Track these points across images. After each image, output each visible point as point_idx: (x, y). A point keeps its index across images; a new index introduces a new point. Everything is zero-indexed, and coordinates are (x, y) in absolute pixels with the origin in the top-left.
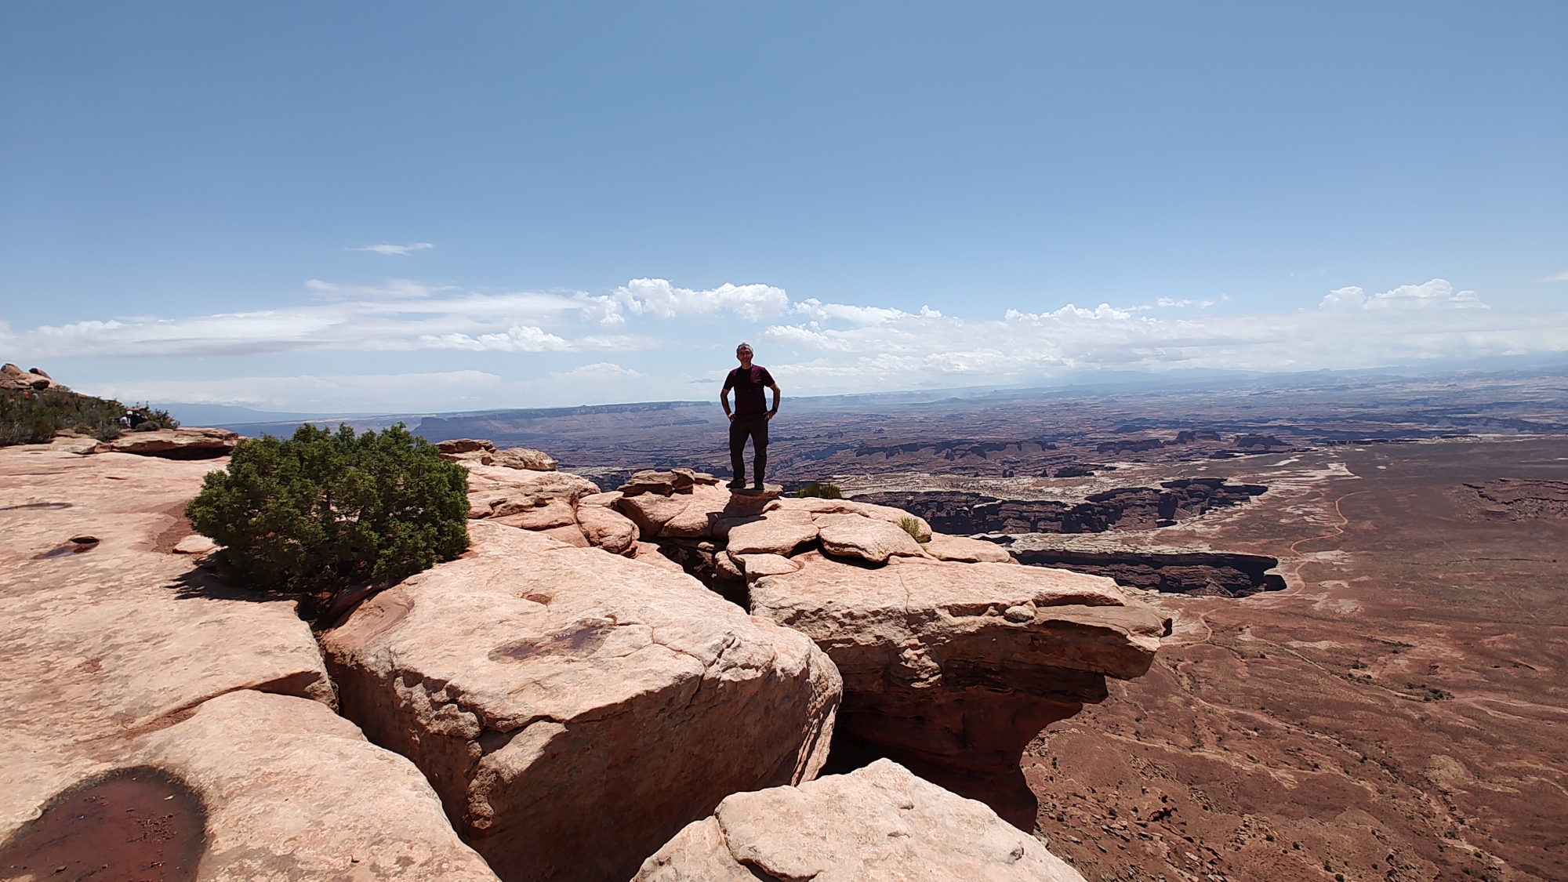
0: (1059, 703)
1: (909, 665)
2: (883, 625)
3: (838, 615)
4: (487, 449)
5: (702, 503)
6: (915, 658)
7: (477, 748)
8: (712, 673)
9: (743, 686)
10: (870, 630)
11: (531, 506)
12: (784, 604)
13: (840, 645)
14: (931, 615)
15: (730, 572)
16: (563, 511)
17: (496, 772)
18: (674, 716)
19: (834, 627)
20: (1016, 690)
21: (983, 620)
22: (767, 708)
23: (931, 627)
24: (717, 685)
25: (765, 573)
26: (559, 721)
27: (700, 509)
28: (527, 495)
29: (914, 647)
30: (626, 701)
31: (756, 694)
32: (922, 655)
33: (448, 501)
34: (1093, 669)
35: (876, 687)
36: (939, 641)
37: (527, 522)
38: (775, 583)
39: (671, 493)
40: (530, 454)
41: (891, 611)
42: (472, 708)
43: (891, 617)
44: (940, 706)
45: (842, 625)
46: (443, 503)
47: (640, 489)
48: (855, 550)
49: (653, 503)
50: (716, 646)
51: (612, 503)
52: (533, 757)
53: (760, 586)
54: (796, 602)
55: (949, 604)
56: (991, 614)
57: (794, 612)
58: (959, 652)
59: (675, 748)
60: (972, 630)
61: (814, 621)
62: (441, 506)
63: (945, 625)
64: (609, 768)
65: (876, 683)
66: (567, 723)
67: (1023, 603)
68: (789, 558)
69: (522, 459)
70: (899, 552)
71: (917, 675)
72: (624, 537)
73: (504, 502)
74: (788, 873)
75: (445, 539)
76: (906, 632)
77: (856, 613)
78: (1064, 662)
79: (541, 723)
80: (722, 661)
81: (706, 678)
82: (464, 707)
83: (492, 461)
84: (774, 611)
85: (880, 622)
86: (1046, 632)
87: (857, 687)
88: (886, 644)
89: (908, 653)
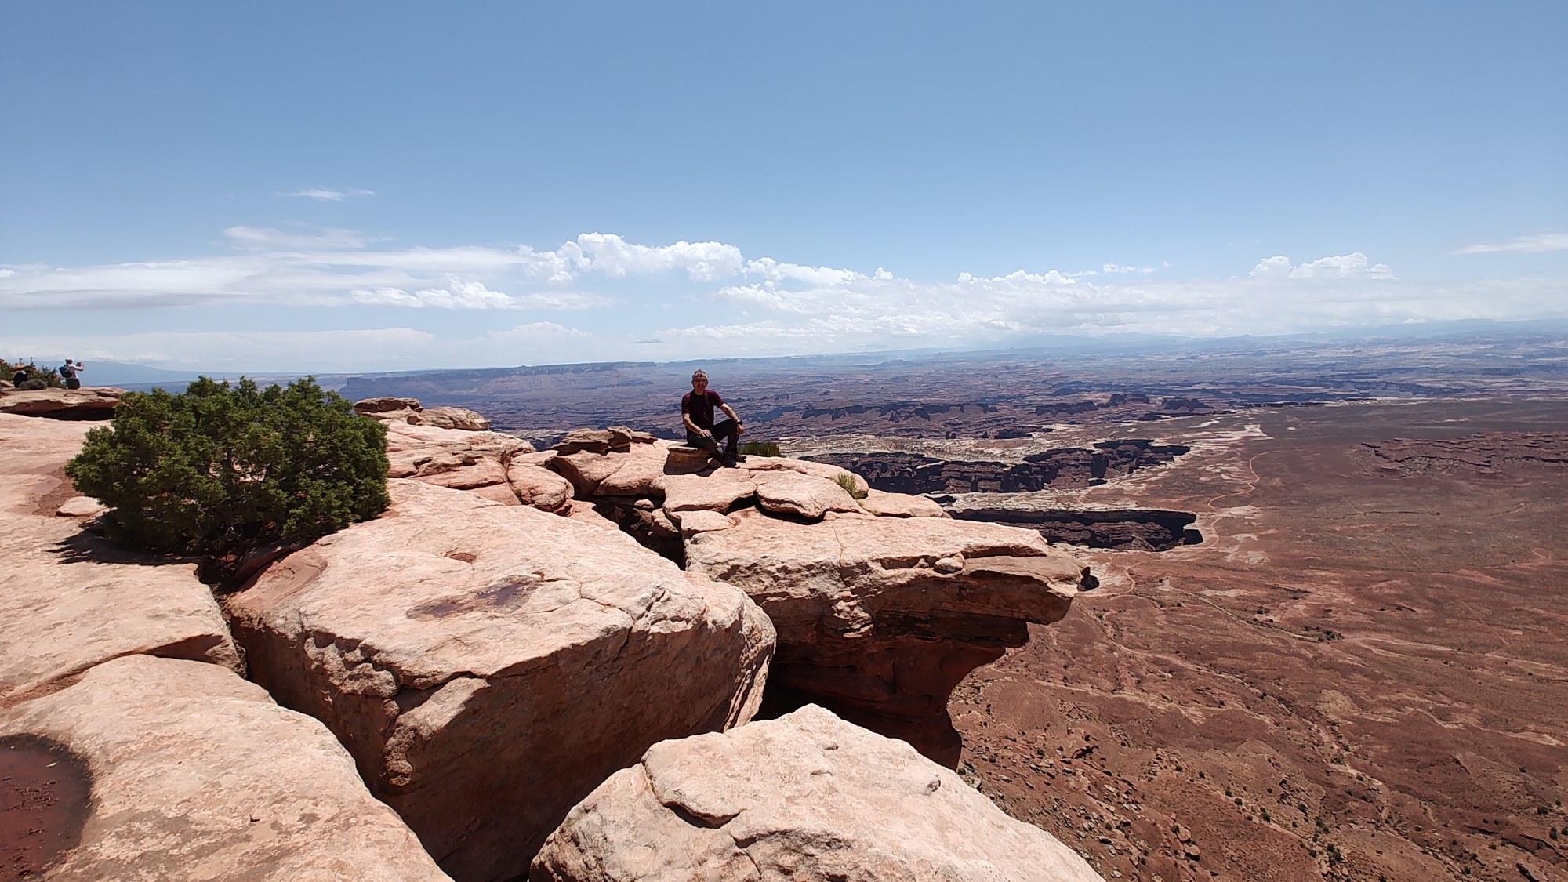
0: (983, 648)
1: (842, 616)
2: (817, 578)
3: (772, 569)
4: (413, 407)
5: (639, 461)
6: (848, 609)
7: (393, 707)
8: (640, 625)
9: (673, 638)
10: (804, 583)
11: (459, 465)
12: (718, 559)
13: (775, 599)
14: (864, 568)
15: (667, 529)
16: (493, 469)
17: (414, 729)
18: (602, 669)
19: (768, 581)
20: (944, 638)
21: (914, 571)
22: (698, 660)
23: (864, 580)
24: (646, 638)
25: (701, 529)
26: (481, 677)
27: (637, 467)
28: (454, 454)
29: (847, 599)
30: (552, 654)
31: (687, 646)
32: (855, 606)
33: (365, 458)
34: (1016, 615)
35: (809, 638)
36: (870, 593)
37: (453, 481)
38: (711, 539)
39: (607, 451)
40: (461, 414)
41: (825, 565)
42: (388, 666)
43: (825, 571)
44: (873, 654)
45: (776, 579)
46: (359, 461)
47: (575, 448)
48: (792, 506)
49: (588, 461)
50: (645, 600)
51: (546, 462)
52: (454, 713)
53: (695, 542)
54: (732, 557)
55: (882, 557)
56: (922, 566)
57: (729, 567)
58: (890, 603)
59: (604, 700)
60: (903, 581)
61: (749, 576)
62: (357, 463)
63: (877, 577)
64: (535, 722)
65: (810, 634)
66: (489, 678)
67: (952, 556)
68: (725, 514)
69: (451, 419)
70: (835, 508)
71: (849, 625)
72: (557, 495)
73: (429, 461)
74: (712, 813)
75: (362, 498)
76: (839, 584)
77: (790, 567)
78: (989, 610)
79: (462, 679)
80: (651, 614)
81: (634, 630)
82: (379, 666)
83: (419, 420)
84: (709, 567)
85: (814, 575)
86: (973, 582)
87: (791, 639)
88: (819, 597)
89: (841, 605)
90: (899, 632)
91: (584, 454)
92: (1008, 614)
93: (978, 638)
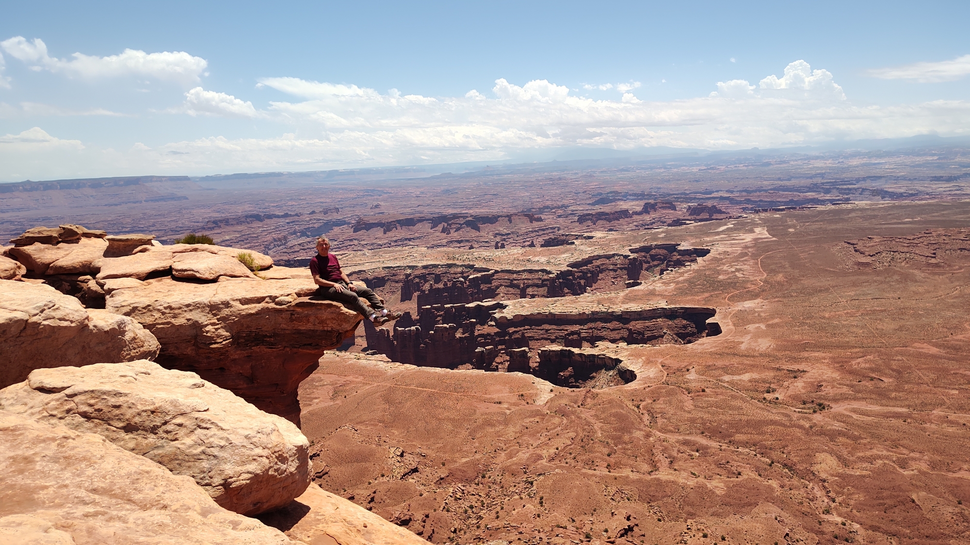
0: (308, 351)
1: (209, 334)
2: (193, 312)
3: (161, 308)
5: (85, 250)
6: (214, 330)
8: (34, 319)
9: (60, 329)
10: (183, 316)
12: (123, 304)
13: (162, 326)
14: (227, 304)
15: (96, 292)
19: (157, 315)
20: (285, 347)
21: (263, 305)
23: (226, 312)
24: (39, 326)
25: (117, 288)
27: (82, 253)
29: (213, 324)
32: (219, 328)
34: (326, 328)
35: (190, 351)
36: (230, 320)
38: (123, 293)
39: (59, 242)
41: (199, 303)
43: (199, 308)
44: (234, 360)
45: (163, 313)
48: (192, 272)
49: (41, 250)
51: (5, 252)
53: (112, 296)
54: (132, 302)
55: (240, 298)
56: (267, 302)
57: (131, 308)
58: (245, 326)
60: (253, 312)
61: (144, 313)
63: (235, 310)
65: (189, 349)
67: (288, 295)
68: (143, 280)
70: (228, 274)
71: (214, 340)
76: (209, 315)
77: (173, 306)
78: (310, 326)
84: (116, 309)
85: (191, 310)
86: (299, 310)
87: (175, 352)
88: (193, 324)
89: (209, 328)
90: (254, 344)
91: (38, 245)
92: (321, 328)
93: (305, 345)
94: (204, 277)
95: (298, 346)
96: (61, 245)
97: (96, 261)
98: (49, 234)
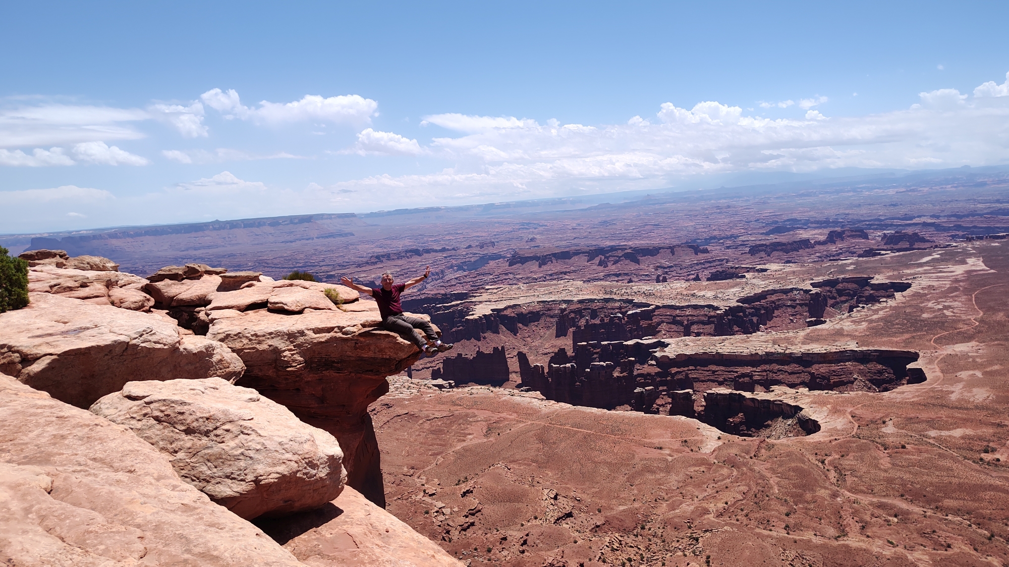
1: (286, 359)
2: (274, 340)
3: (249, 335)
4: (61, 256)
5: (203, 285)
6: (290, 355)
7: (20, 366)
8: (134, 342)
9: (155, 351)
10: (266, 342)
11: (78, 287)
12: (219, 331)
13: (248, 351)
14: (302, 333)
15: (204, 321)
16: (99, 289)
17: (28, 373)
18: (114, 359)
19: (245, 341)
20: (351, 372)
21: (332, 334)
23: (301, 340)
24: (139, 348)
25: (220, 318)
26: (55, 355)
27: (201, 288)
28: (76, 281)
29: (290, 350)
32: (294, 354)
34: (385, 357)
35: (271, 373)
36: (304, 347)
37: (72, 295)
38: (221, 322)
39: (183, 279)
40: (96, 260)
41: (279, 332)
42: (18, 352)
43: (279, 335)
44: (308, 382)
45: (250, 340)
47: (161, 278)
48: (282, 305)
49: (169, 286)
50: (139, 332)
51: (142, 287)
52: (43, 367)
53: (213, 325)
54: (228, 330)
55: (314, 328)
56: (336, 332)
58: (317, 352)
60: (323, 340)
61: (235, 339)
63: (308, 338)
64: (82, 378)
65: (270, 371)
66: (59, 355)
67: (354, 326)
68: (241, 311)
69: (88, 263)
71: (290, 364)
72: (136, 302)
73: (59, 285)
74: (139, 397)
76: (287, 342)
77: (259, 334)
78: (371, 354)
79: (48, 356)
80: (141, 339)
81: (130, 343)
82: (14, 352)
83: (65, 265)
85: (273, 338)
86: (362, 339)
87: (259, 373)
88: (274, 349)
89: (287, 353)
90: (324, 369)
91: (167, 281)
92: (380, 356)
93: (367, 371)
94: (291, 309)
95: (361, 372)
96: (185, 281)
97: (210, 295)
98: (177, 271)
